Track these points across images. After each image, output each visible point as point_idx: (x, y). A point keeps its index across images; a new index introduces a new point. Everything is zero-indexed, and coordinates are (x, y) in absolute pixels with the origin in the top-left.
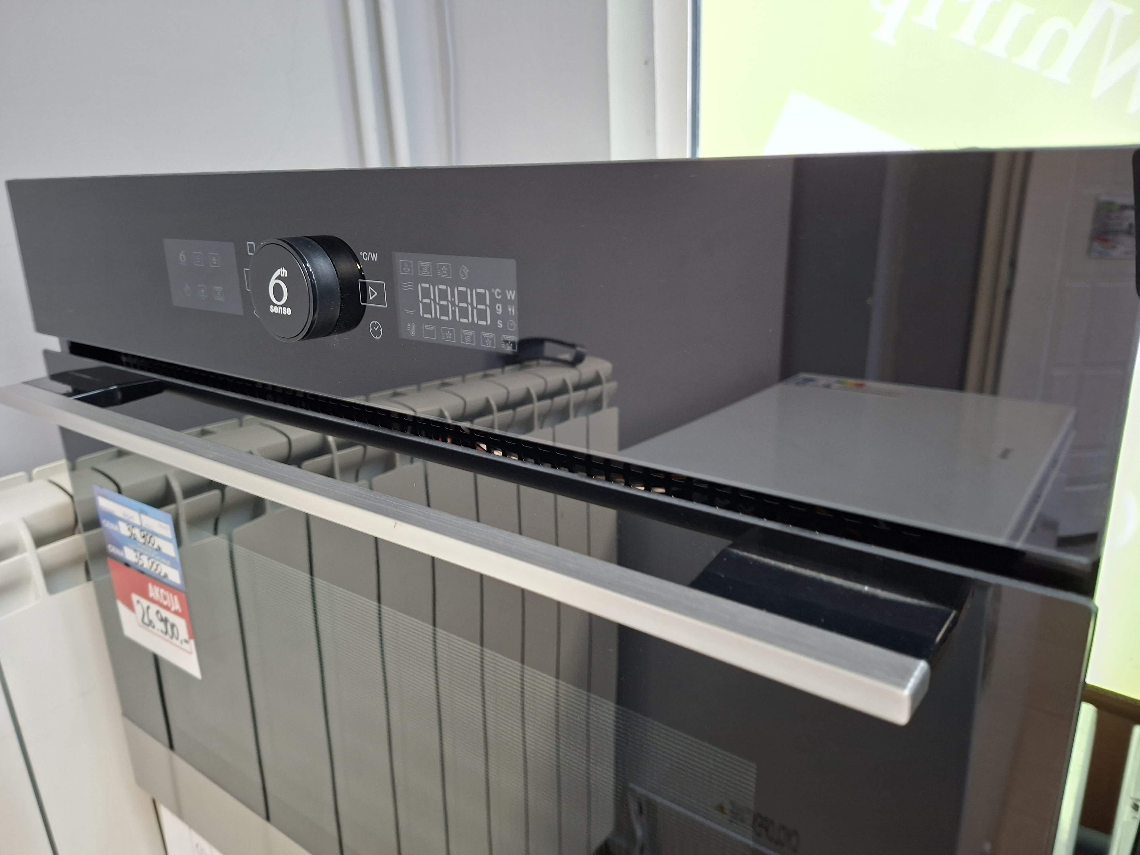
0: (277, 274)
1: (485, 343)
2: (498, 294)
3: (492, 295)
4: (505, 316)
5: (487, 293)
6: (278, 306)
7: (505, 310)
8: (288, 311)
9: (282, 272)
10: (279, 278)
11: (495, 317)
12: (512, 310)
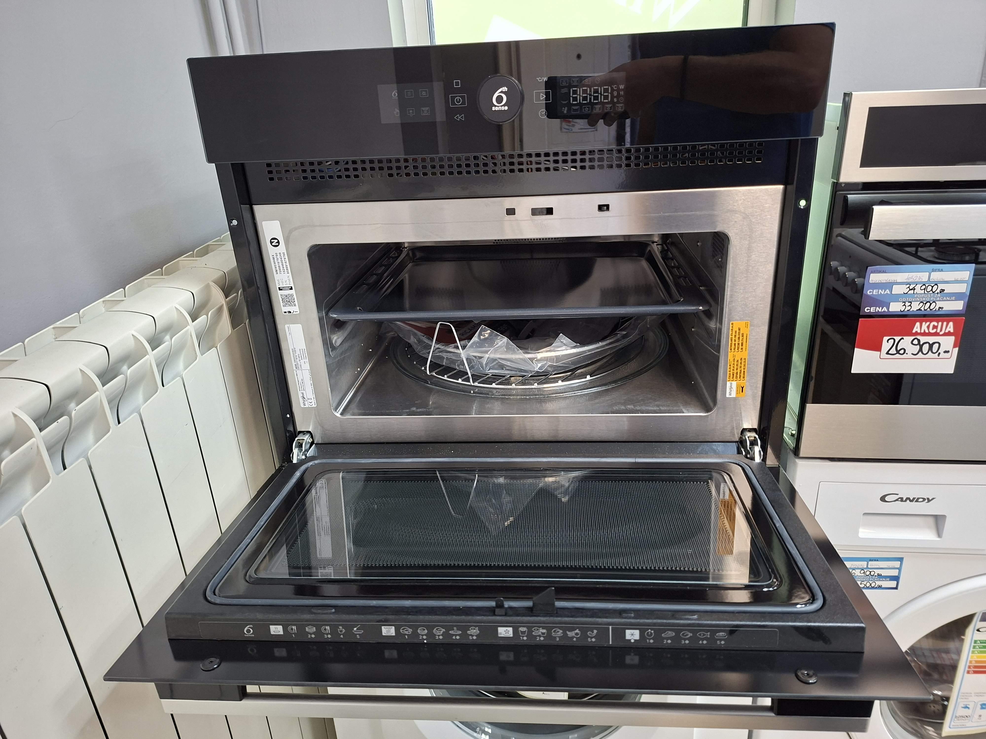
0: (500, 90)
1: (606, 110)
2: (615, 87)
3: (612, 88)
4: (619, 96)
5: (610, 88)
6: (498, 106)
7: (619, 94)
8: (506, 108)
9: (505, 89)
10: (502, 92)
11: (613, 97)
12: (622, 93)
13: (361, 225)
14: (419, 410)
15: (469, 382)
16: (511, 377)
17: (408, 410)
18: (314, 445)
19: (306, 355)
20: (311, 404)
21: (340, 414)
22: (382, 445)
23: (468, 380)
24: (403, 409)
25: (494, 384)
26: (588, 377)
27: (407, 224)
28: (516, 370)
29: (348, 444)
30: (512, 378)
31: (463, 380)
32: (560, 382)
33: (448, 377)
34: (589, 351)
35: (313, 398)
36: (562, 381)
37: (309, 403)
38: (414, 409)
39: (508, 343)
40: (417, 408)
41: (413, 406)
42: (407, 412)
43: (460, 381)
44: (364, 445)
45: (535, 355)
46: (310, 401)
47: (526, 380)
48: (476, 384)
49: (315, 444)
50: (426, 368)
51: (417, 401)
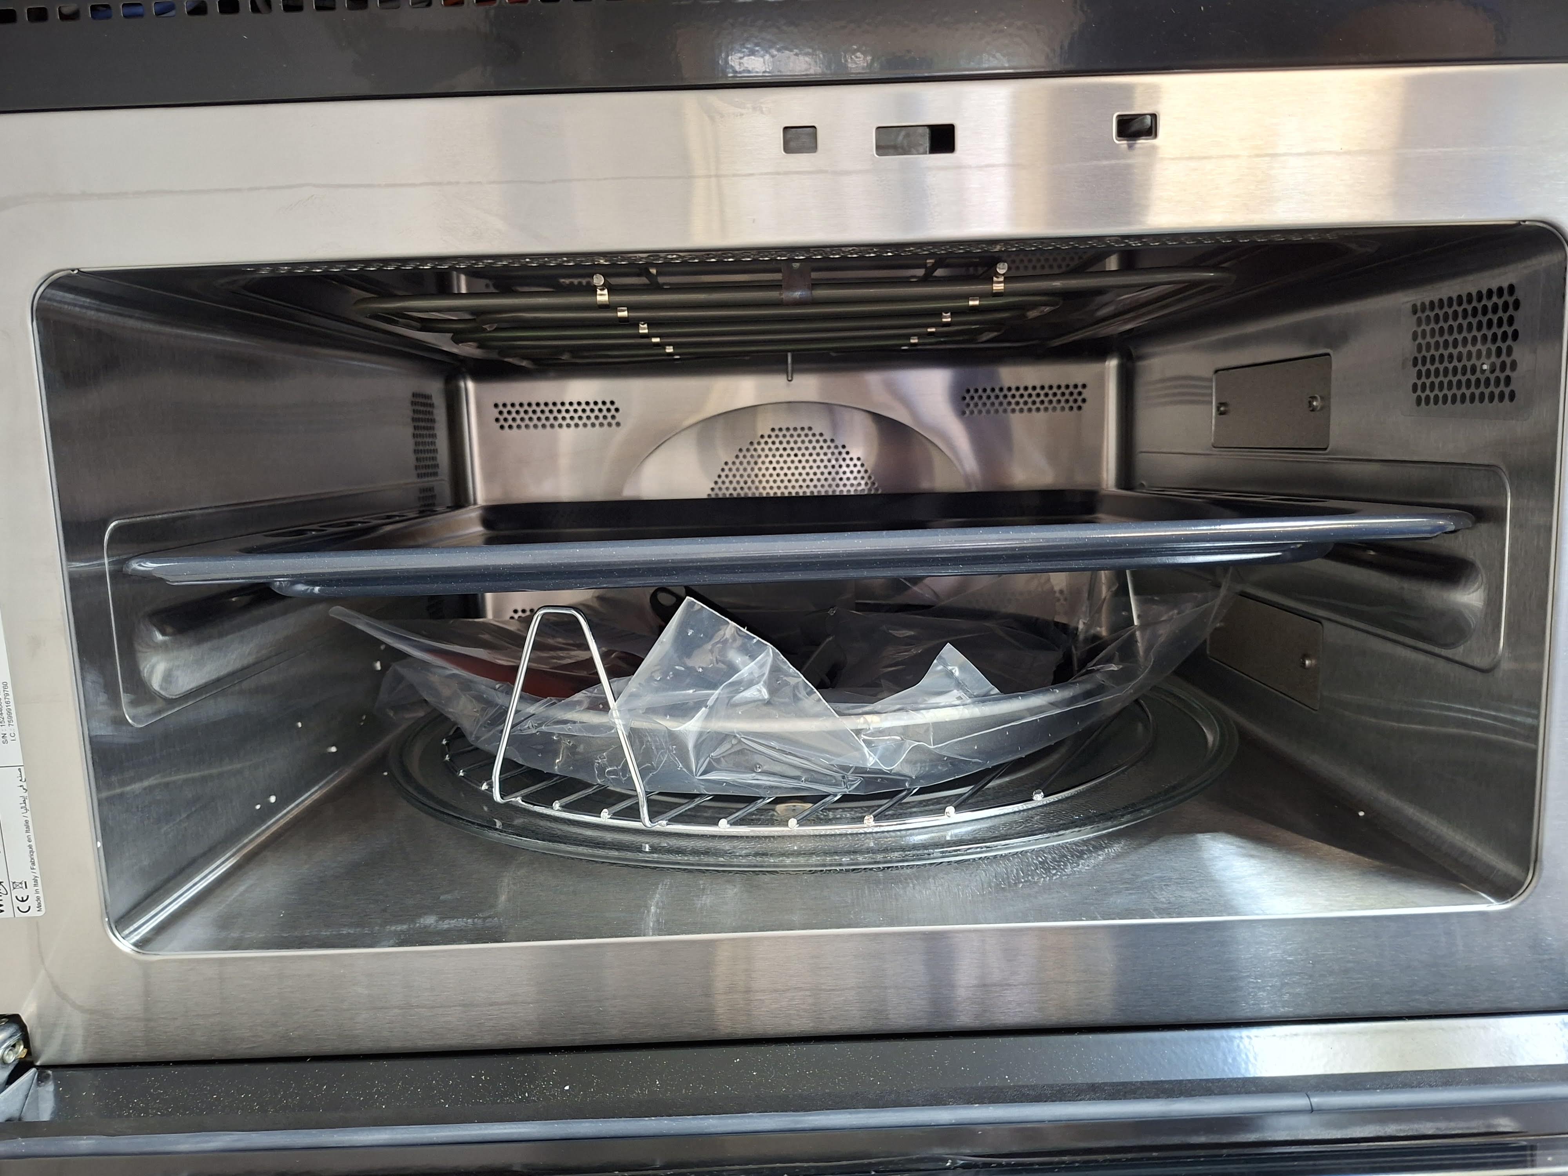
13: (239, 190)
14: (446, 925)
15: (637, 816)
16: (778, 801)
17: (405, 927)
18: (33, 1070)
19: (12, 707)
20: (24, 906)
21: (136, 945)
22: (295, 1067)
23: (633, 813)
24: (386, 923)
25: (723, 822)
26: (1039, 798)
27: (414, 185)
28: (797, 773)
29: (166, 1063)
30: (780, 808)
31: (616, 815)
32: (950, 809)
33: (566, 808)
34: (1031, 711)
35: (30, 884)
36: (958, 808)
37: (17, 903)
38: (430, 920)
39: (775, 670)
40: (442, 919)
41: (429, 910)
42: (397, 934)
43: (605, 817)
44: (225, 1069)
45: (861, 720)
46: (21, 893)
47: (830, 810)
48: (662, 825)
49: (38, 1067)
50: (491, 786)
51: (447, 892)
